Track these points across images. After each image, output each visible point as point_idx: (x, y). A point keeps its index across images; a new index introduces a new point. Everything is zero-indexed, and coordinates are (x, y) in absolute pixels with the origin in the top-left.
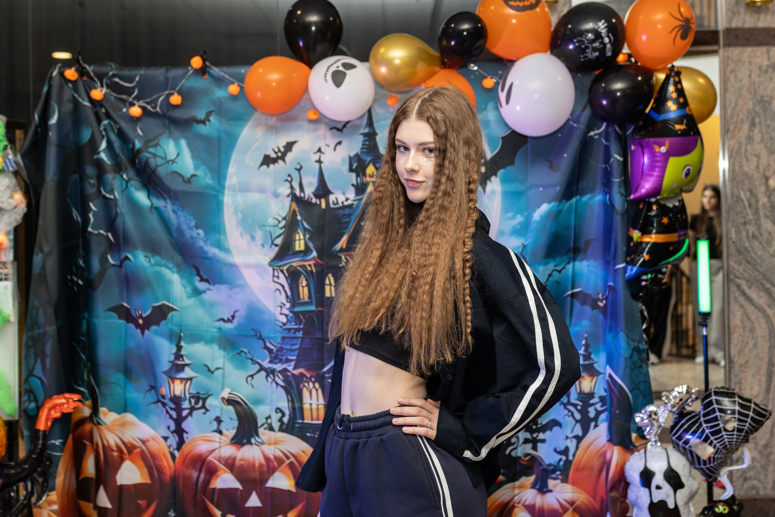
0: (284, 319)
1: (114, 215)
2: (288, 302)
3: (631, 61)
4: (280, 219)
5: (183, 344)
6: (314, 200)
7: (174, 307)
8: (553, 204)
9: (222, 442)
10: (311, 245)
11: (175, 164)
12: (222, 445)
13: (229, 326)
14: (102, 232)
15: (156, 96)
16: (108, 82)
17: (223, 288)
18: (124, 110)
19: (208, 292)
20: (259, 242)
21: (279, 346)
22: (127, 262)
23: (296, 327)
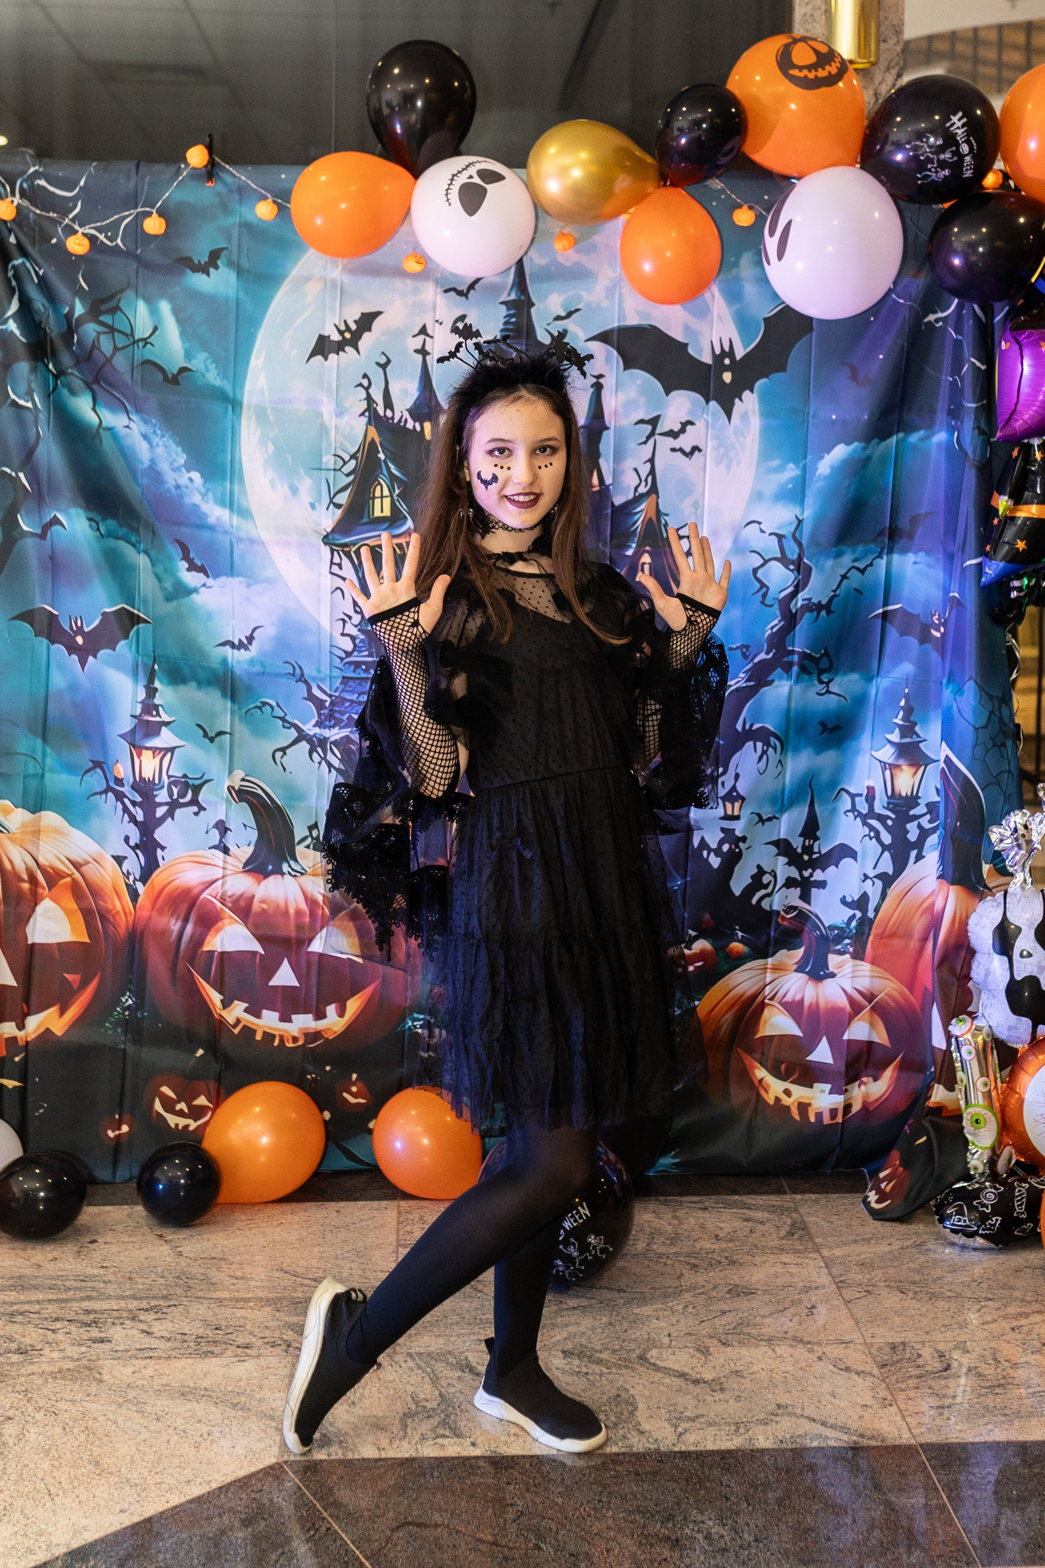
0: (348, 645)
1: (33, 439)
2: (356, 612)
3: (1010, 186)
4: (347, 457)
5: (157, 684)
6: (410, 425)
7: (141, 615)
8: (856, 444)
9: (229, 867)
10: (403, 508)
11: (149, 346)
12: (228, 872)
13: (242, 655)
14: (8, 470)
15: (116, 217)
16: (25, 186)
17: (235, 583)
18: (54, 241)
19: (203, 590)
20: (306, 498)
21: (337, 694)
22: (56, 528)
23: (370, 659)
